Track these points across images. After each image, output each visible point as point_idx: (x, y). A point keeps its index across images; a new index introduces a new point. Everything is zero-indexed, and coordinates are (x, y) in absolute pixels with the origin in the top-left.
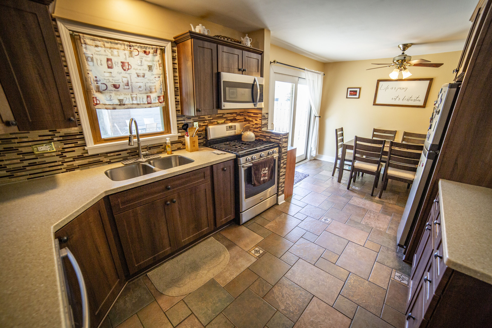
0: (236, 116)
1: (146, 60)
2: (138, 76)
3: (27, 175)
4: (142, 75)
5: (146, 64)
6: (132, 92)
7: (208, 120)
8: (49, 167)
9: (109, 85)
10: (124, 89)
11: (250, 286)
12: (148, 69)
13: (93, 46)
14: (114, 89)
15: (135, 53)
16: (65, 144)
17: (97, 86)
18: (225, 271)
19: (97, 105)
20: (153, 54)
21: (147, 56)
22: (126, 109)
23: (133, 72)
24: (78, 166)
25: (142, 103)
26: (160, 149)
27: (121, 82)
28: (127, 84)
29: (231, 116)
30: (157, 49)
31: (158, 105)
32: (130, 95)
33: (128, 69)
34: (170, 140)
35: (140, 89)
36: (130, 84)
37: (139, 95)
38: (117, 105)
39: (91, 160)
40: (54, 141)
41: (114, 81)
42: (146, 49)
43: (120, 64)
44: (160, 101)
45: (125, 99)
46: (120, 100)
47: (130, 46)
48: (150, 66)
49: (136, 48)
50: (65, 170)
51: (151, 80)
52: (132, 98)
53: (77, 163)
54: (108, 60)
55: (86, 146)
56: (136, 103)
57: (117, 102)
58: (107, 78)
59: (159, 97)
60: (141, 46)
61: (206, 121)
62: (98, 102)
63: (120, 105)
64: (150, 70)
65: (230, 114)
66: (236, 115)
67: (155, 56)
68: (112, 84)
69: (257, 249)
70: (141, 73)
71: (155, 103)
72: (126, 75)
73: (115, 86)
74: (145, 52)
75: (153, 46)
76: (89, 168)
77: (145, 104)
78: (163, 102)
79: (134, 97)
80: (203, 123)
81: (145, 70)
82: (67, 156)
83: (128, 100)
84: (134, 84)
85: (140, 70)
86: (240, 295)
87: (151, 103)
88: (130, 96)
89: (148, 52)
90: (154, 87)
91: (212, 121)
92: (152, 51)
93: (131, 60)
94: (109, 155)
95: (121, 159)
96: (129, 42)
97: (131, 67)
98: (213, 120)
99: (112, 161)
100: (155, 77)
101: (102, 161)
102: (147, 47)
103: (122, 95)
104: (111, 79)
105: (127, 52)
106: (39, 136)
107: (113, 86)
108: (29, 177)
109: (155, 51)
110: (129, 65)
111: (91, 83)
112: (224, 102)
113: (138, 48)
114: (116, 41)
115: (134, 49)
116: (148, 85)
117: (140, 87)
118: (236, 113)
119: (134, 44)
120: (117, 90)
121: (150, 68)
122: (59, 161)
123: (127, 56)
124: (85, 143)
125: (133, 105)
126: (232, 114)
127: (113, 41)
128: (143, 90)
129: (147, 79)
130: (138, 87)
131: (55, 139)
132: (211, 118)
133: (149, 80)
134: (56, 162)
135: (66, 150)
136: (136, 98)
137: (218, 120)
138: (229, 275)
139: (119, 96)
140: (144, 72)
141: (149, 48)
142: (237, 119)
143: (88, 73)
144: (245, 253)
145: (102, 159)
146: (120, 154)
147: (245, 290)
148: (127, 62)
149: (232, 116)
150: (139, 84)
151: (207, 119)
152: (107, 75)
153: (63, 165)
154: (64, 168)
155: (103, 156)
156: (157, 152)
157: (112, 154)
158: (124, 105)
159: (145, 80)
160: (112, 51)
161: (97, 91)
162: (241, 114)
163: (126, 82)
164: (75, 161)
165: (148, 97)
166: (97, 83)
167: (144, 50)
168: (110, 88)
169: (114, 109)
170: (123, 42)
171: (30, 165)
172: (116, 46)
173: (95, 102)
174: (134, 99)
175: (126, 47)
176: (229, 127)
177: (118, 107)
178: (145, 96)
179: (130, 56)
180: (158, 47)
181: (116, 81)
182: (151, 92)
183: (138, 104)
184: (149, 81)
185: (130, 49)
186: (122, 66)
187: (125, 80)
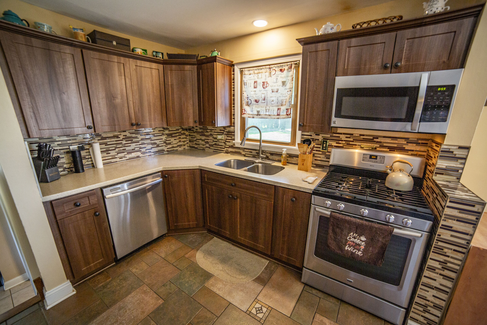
0: (404, 144)
1: (281, 77)
2: (273, 92)
3: (213, 149)
4: (276, 90)
5: (280, 80)
6: (267, 105)
7: (344, 141)
8: (220, 148)
9: (253, 100)
10: (262, 103)
11: (205, 308)
12: (281, 85)
13: (248, 74)
14: (255, 103)
15: (273, 72)
16: (227, 137)
17: (247, 102)
18: (224, 283)
19: (244, 115)
20: (288, 70)
21: (282, 73)
22: (260, 118)
23: (269, 89)
24: (230, 152)
25: (272, 114)
26: (277, 158)
27: (260, 97)
28: (264, 99)
29: (392, 141)
30: (291, 64)
31: (284, 117)
32: (265, 107)
33: (266, 87)
34: (286, 151)
35: (273, 103)
36: (266, 99)
37: (271, 108)
38: (255, 115)
39: (236, 150)
40: (224, 134)
41: (256, 97)
42: (282, 67)
43: (262, 84)
44: (287, 114)
45: (261, 111)
46: (258, 112)
47: (270, 68)
48: (284, 81)
49: (274, 68)
50: (224, 152)
51: (284, 94)
52: (266, 110)
53: (230, 150)
54: (255, 82)
55: (234, 140)
56: (268, 114)
57: (256, 113)
58: (252, 96)
59: (287, 109)
60: (278, 66)
61: (340, 142)
62: (245, 113)
63: (257, 115)
64: (283, 85)
65: (390, 139)
66: (405, 142)
67: (290, 71)
68: (255, 99)
69: (264, 310)
70: (275, 89)
71: (283, 115)
72: (264, 92)
73: (256, 101)
74: (281, 70)
75: (288, 63)
76: (234, 155)
77: (274, 115)
78: (290, 114)
79: (267, 109)
80: (337, 143)
81: (279, 86)
82: (227, 144)
83: (263, 111)
84: (269, 99)
85: (275, 86)
86: (195, 300)
87: (279, 115)
88: (264, 109)
89: (283, 69)
90: (285, 101)
91: (351, 143)
92: (286, 68)
93: (269, 80)
94: (245, 150)
95: (252, 156)
96: (269, 65)
97: (269, 85)
98: (353, 142)
99: (246, 155)
100: (288, 91)
101: (241, 153)
102: (283, 65)
103: (259, 107)
104: (254, 96)
105: (267, 74)
106: (220, 130)
107: (255, 101)
108: (214, 150)
109: (290, 67)
110: (267, 83)
111: (244, 100)
112: (335, 117)
113: (276, 68)
114: (261, 67)
115: (273, 70)
116: (280, 99)
117: (273, 101)
118: (408, 139)
119: (272, 66)
120: (257, 103)
121: (284, 83)
122: (224, 146)
123: (267, 77)
124: (234, 139)
125: (266, 116)
126: (397, 140)
127: (259, 67)
128: (274, 103)
129: (280, 93)
130: (271, 101)
131: (225, 133)
132: (352, 140)
133: (281, 94)
134: (222, 146)
135: (227, 140)
136: (269, 110)
137: (362, 144)
138: (219, 288)
139: (258, 108)
140: (277, 88)
141: (285, 66)
142: (406, 148)
143: (243, 93)
144: (253, 297)
145: (241, 151)
146: (252, 152)
147: (201, 305)
148: (266, 81)
149: (396, 142)
150: (272, 99)
151: (343, 139)
152: (253, 93)
153: (224, 148)
154: (225, 151)
155: (242, 150)
156: (278, 160)
157: (247, 150)
158: (260, 115)
159: (278, 95)
160: (258, 75)
161: (247, 105)
162: (420, 141)
163: (263, 97)
164: (229, 148)
165: (278, 109)
166: (248, 99)
167: (281, 68)
168: (253, 102)
169: (253, 118)
170: (265, 67)
171: (215, 144)
172: (261, 71)
173: (244, 112)
174: (268, 110)
175: (267, 70)
176: (369, 156)
177: (255, 116)
178: (276, 109)
179: (269, 76)
180: (292, 63)
181: (257, 97)
182: (282, 105)
183: (269, 115)
184: (281, 96)
185: (270, 70)
186: (263, 85)
187: (263, 96)
